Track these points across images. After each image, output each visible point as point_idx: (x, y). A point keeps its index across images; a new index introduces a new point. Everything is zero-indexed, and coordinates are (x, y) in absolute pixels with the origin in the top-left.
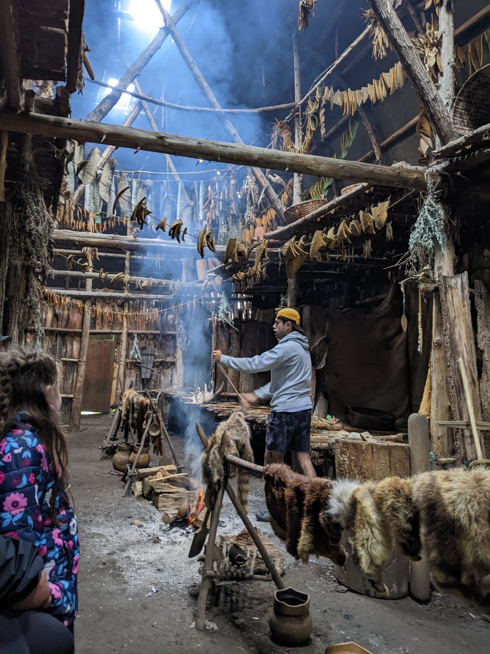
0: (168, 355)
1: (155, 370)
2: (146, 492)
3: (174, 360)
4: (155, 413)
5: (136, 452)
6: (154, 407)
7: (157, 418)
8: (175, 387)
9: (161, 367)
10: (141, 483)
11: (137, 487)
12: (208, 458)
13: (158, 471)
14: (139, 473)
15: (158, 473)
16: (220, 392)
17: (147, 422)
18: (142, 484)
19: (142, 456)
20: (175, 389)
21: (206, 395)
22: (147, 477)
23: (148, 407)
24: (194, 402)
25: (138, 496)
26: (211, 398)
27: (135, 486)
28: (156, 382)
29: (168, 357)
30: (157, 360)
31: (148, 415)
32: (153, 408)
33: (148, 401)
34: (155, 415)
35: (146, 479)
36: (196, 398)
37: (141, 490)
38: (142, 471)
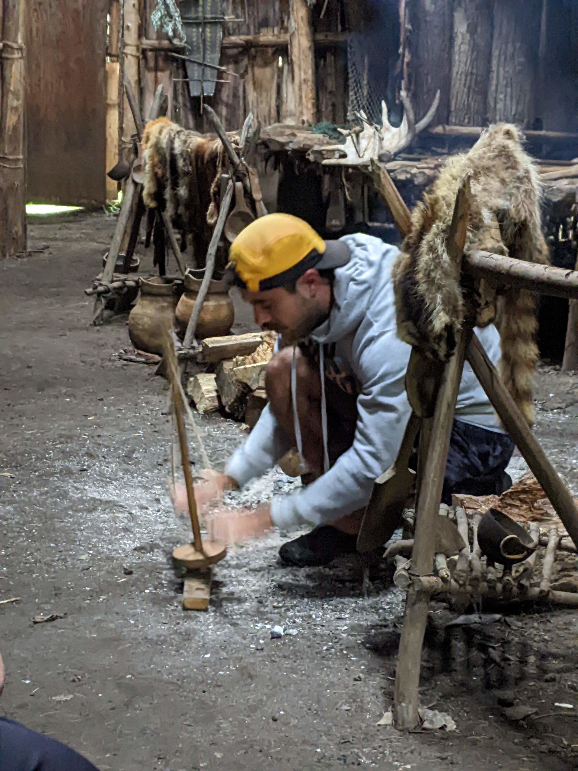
0: (264, 23)
1: (230, 70)
2: (228, 400)
3: (284, 38)
4: (239, 179)
5: (193, 294)
6: (236, 160)
7: (248, 193)
8: (290, 122)
9: (245, 61)
10: (213, 376)
11: (204, 388)
12: (413, 263)
13: (261, 343)
14: (206, 347)
15: (260, 348)
16: (430, 126)
17: (218, 207)
18: (216, 379)
19: (211, 304)
20: (288, 127)
21: (387, 136)
22: (230, 359)
23: (219, 163)
24: (352, 159)
25: (206, 412)
26: (403, 142)
27: (197, 386)
28: (232, 109)
29: (264, 31)
30: (234, 39)
31: (218, 186)
32: (232, 163)
33: (218, 144)
34: (239, 184)
35: (227, 366)
36: (357, 144)
37: (214, 394)
38: (212, 342)
